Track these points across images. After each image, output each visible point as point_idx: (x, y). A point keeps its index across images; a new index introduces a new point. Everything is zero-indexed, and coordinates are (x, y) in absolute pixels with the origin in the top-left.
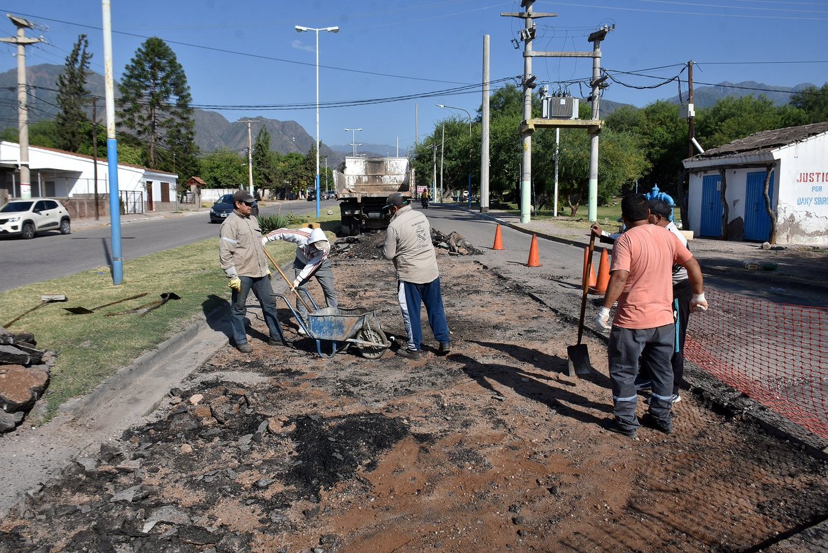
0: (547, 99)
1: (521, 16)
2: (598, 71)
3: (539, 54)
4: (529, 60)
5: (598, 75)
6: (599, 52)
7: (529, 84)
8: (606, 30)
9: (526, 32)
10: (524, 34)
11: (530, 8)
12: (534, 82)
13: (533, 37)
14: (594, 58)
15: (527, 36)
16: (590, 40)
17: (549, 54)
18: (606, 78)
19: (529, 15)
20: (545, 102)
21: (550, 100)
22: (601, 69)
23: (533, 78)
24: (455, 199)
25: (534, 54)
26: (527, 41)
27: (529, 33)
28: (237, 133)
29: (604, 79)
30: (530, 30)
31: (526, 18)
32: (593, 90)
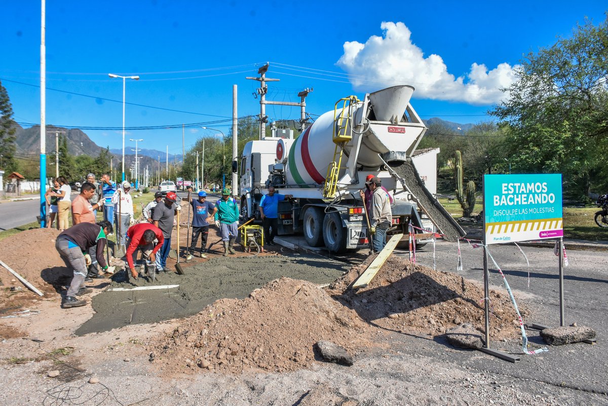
0: (275, 129)
1: (258, 79)
2: (304, 114)
3: (270, 102)
4: (264, 106)
5: (304, 117)
6: (304, 104)
7: (264, 120)
8: (308, 91)
9: (261, 90)
10: (260, 91)
11: (264, 76)
12: (266, 119)
13: (265, 93)
14: (302, 106)
15: (262, 92)
16: (299, 96)
17: (275, 103)
18: (308, 119)
19: (263, 79)
20: (273, 131)
21: (276, 130)
22: (306, 113)
23: (266, 117)
24: (212, 190)
25: (266, 102)
26: (262, 95)
27: (263, 90)
28: (29, 137)
29: (307, 119)
30: (264, 88)
31: (261, 81)
32: (302, 125)
